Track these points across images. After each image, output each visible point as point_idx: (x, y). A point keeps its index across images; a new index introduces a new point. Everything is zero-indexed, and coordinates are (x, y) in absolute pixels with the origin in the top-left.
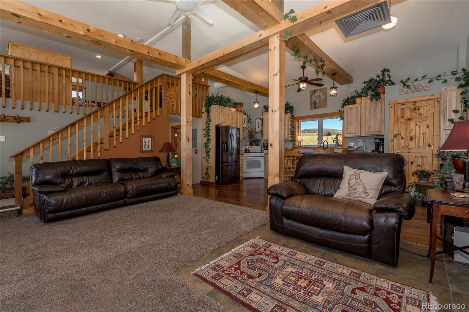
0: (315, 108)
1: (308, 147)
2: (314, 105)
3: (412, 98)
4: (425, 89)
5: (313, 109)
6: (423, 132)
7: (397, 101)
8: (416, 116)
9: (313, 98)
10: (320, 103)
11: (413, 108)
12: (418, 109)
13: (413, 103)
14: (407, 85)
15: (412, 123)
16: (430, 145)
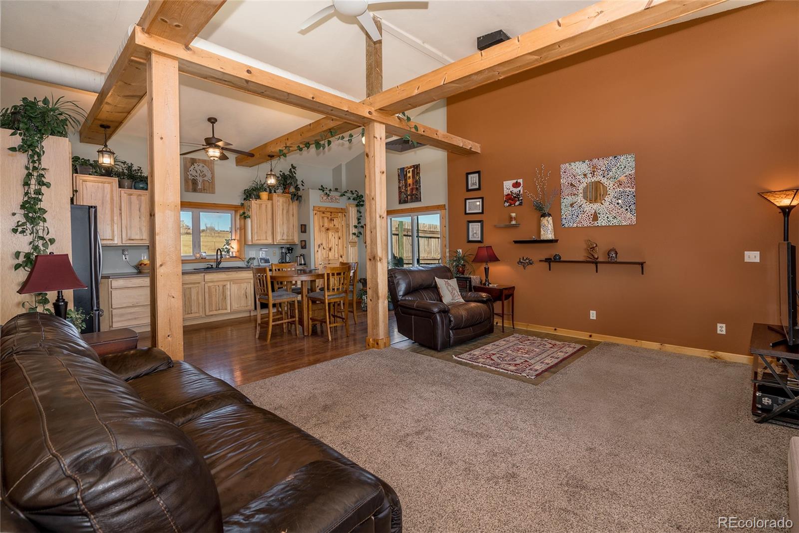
0: (195, 190)
2: (193, 185)
3: (330, 208)
4: (336, 201)
5: (191, 191)
6: (336, 243)
7: (319, 208)
8: (332, 226)
9: (191, 172)
10: (204, 184)
11: (330, 218)
12: (333, 220)
13: (329, 213)
14: (326, 193)
15: (330, 233)
16: (341, 257)
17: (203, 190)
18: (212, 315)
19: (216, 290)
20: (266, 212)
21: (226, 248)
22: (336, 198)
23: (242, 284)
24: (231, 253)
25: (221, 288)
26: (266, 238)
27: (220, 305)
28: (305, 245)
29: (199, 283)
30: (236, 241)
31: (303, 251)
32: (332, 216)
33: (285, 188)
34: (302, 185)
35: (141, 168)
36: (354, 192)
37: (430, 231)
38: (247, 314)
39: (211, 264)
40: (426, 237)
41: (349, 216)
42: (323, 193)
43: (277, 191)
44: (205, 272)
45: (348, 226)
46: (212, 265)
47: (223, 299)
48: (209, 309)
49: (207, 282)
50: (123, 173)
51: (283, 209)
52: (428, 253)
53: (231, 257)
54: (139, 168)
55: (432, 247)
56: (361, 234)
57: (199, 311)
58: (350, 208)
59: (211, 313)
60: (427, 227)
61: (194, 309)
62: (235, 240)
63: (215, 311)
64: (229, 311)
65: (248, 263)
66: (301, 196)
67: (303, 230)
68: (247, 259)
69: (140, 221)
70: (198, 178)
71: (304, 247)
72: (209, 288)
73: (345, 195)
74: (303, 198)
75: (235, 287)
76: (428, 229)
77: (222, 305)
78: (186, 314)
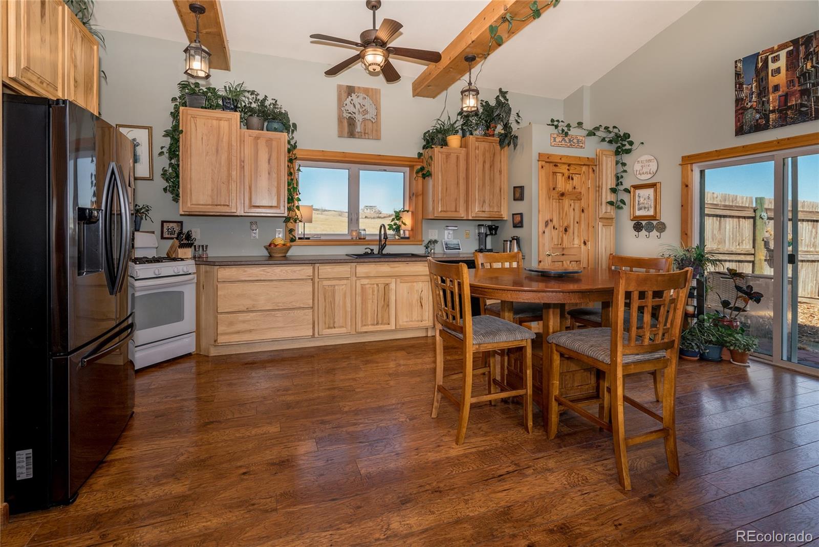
0: (352, 134)
1: (322, 238)
2: (349, 127)
3: (567, 156)
4: (579, 144)
5: (346, 135)
6: (577, 219)
7: (549, 156)
8: (570, 190)
9: (346, 108)
10: (365, 125)
11: (566, 175)
12: (572, 179)
13: (567, 166)
14: (563, 130)
15: (566, 202)
16: (585, 243)
17: (364, 135)
18: (366, 332)
19: (373, 291)
20: (457, 166)
21: (395, 224)
22: (578, 141)
23: (415, 284)
24: (402, 232)
25: (382, 287)
26: (456, 209)
27: (380, 315)
28: (521, 222)
29: (347, 278)
30: (410, 213)
31: (518, 232)
32: (571, 172)
33: (488, 127)
34: (517, 121)
35: (276, 101)
36: (611, 129)
37: (725, 206)
38: (422, 334)
39: (372, 247)
40: (717, 216)
41: (600, 171)
42: (556, 131)
43: (474, 133)
44: (357, 260)
45: (598, 188)
46: (372, 250)
47: (384, 306)
48: (362, 321)
49: (359, 278)
50: (251, 110)
51: (484, 162)
52: (719, 243)
53: (402, 238)
54: (274, 102)
55: (727, 233)
56: (625, 204)
57: (346, 325)
58: (604, 158)
59: (365, 329)
60: (718, 199)
61: (339, 320)
62: (408, 211)
63: (370, 327)
64: (394, 328)
65: (427, 248)
66: (517, 137)
67: (518, 195)
68: (426, 242)
69: (269, 179)
70: (357, 116)
71: (518, 225)
72: (362, 288)
73: (595, 135)
74: (519, 141)
75: (403, 288)
76: (720, 201)
77: (382, 317)
78: (325, 329)
